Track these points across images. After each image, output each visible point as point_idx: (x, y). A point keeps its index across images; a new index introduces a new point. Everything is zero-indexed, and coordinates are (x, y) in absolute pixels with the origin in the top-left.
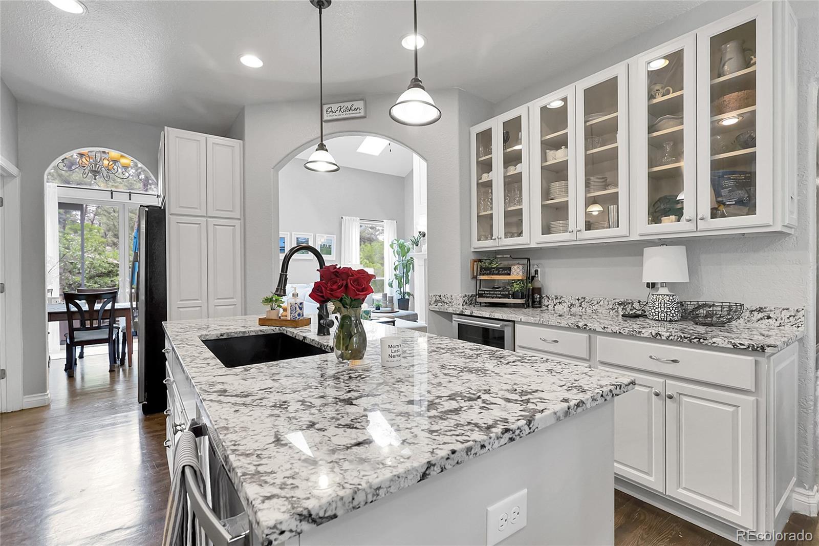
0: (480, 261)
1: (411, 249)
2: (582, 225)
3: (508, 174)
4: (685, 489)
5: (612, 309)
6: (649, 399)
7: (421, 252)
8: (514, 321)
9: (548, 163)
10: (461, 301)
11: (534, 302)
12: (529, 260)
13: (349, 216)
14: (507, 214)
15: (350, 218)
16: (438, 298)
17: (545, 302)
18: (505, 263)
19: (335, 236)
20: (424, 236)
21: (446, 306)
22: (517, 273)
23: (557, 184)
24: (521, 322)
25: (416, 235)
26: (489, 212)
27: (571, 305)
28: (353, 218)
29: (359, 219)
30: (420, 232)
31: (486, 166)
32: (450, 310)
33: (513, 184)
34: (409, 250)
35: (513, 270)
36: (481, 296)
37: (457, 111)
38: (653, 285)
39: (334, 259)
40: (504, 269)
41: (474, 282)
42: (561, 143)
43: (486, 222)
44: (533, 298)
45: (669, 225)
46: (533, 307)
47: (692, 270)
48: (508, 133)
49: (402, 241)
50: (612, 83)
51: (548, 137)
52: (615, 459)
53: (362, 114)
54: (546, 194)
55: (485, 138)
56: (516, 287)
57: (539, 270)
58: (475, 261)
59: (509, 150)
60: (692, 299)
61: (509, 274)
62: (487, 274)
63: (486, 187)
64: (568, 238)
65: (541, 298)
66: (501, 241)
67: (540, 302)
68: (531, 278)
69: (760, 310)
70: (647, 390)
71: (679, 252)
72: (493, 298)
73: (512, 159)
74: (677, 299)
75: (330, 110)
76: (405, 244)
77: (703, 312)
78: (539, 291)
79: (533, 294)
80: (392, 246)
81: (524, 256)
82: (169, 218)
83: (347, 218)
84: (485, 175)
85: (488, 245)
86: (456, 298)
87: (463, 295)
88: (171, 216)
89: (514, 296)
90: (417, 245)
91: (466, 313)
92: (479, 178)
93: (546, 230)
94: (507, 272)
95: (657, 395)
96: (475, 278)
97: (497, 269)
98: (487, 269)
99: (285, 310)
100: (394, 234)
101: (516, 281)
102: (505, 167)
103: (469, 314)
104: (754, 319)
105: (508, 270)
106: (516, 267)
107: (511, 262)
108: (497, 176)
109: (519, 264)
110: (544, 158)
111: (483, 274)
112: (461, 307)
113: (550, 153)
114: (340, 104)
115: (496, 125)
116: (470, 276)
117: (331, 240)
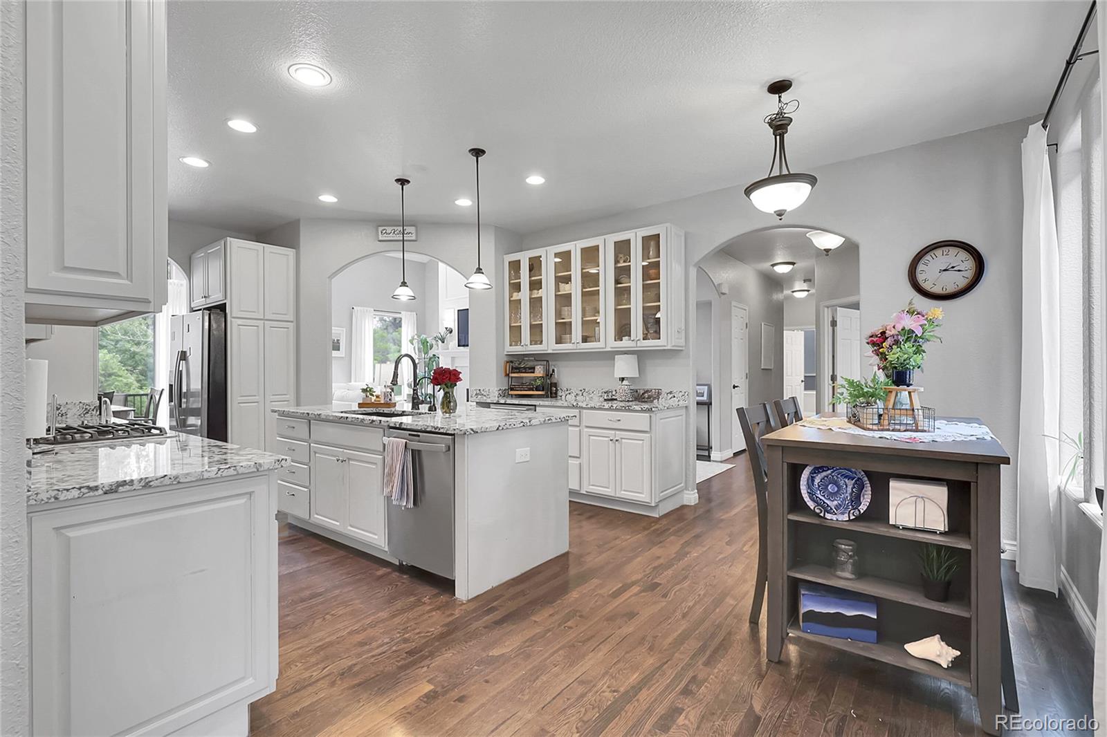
0: (512, 362)
1: (435, 346)
2: (580, 340)
3: (533, 296)
4: (624, 491)
5: (601, 396)
6: (609, 443)
7: (448, 349)
8: (535, 406)
9: (560, 293)
10: (497, 394)
11: (551, 393)
12: (547, 361)
13: (361, 306)
14: (532, 326)
15: (362, 308)
16: (478, 392)
17: (560, 393)
18: (530, 364)
19: (344, 329)
20: (451, 332)
21: (485, 398)
22: (539, 371)
23: (566, 308)
24: (540, 406)
25: (443, 331)
26: (519, 324)
27: (577, 394)
28: (365, 308)
29: (373, 310)
30: (446, 328)
31: (516, 287)
32: (489, 401)
33: (536, 304)
34: (431, 347)
35: (536, 369)
36: (512, 389)
37: (493, 242)
38: (623, 379)
39: (343, 356)
40: (530, 368)
41: (507, 378)
42: (567, 280)
43: (516, 331)
44: (551, 390)
45: (625, 343)
46: (551, 397)
47: (641, 369)
48: (532, 264)
49: (425, 336)
50: (596, 248)
51: (560, 274)
52: (570, 454)
53: (414, 238)
54: (559, 314)
55: (515, 266)
56: (539, 382)
57: (555, 369)
58: (507, 362)
59: (533, 278)
60: (641, 387)
61: (534, 373)
62: (517, 373)
63: (515, 305)
64: (570, 348)
65: (557, 390)
66: (526, 346)
67: (556, 393)
68: (549, 375)
69: (671, 393)
70: (607, 439)
71: (633, 359)
72: (521, 390)
73: (535, 285)
74: (632, 387)
75: (384, 232)
76: (428, 340)
77: (646, 395)
78: (555, 385)
79: (551, 387)
80: (411, 342)
81: (544, 358)
82: (231, 321)
83: (359, 308)
84: (515, 294)
85: (517, 349)
86: (492, 391)
87: (499, 389)
88: (233, 320)
89: (537, 389)
90: (443, 342)
91: (501, 402)
92: (511, 296)
93: (559, 341)
94: (532, 370)
95: (611, 440)
96: (507, 375)
97: (524, 368)
98: (516, 368)
99: (377, 397)
100: (414, 327)
101: (538, 378)
102: (531, 289)
103: (503, 402)
104: (669, 398)
105: (532, 369)
106: (538, 367)
107: (536, 363)
108: (524, 295)
109: (541, 365)
110: (557, 289)
111: (514, 373)
112: (497, 398)
113: (562, 285)
114: (394, 228)
115: (524, 258)
116: (503, 374)
117: (340, 334)
